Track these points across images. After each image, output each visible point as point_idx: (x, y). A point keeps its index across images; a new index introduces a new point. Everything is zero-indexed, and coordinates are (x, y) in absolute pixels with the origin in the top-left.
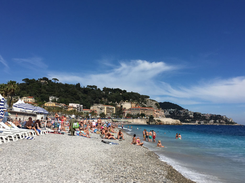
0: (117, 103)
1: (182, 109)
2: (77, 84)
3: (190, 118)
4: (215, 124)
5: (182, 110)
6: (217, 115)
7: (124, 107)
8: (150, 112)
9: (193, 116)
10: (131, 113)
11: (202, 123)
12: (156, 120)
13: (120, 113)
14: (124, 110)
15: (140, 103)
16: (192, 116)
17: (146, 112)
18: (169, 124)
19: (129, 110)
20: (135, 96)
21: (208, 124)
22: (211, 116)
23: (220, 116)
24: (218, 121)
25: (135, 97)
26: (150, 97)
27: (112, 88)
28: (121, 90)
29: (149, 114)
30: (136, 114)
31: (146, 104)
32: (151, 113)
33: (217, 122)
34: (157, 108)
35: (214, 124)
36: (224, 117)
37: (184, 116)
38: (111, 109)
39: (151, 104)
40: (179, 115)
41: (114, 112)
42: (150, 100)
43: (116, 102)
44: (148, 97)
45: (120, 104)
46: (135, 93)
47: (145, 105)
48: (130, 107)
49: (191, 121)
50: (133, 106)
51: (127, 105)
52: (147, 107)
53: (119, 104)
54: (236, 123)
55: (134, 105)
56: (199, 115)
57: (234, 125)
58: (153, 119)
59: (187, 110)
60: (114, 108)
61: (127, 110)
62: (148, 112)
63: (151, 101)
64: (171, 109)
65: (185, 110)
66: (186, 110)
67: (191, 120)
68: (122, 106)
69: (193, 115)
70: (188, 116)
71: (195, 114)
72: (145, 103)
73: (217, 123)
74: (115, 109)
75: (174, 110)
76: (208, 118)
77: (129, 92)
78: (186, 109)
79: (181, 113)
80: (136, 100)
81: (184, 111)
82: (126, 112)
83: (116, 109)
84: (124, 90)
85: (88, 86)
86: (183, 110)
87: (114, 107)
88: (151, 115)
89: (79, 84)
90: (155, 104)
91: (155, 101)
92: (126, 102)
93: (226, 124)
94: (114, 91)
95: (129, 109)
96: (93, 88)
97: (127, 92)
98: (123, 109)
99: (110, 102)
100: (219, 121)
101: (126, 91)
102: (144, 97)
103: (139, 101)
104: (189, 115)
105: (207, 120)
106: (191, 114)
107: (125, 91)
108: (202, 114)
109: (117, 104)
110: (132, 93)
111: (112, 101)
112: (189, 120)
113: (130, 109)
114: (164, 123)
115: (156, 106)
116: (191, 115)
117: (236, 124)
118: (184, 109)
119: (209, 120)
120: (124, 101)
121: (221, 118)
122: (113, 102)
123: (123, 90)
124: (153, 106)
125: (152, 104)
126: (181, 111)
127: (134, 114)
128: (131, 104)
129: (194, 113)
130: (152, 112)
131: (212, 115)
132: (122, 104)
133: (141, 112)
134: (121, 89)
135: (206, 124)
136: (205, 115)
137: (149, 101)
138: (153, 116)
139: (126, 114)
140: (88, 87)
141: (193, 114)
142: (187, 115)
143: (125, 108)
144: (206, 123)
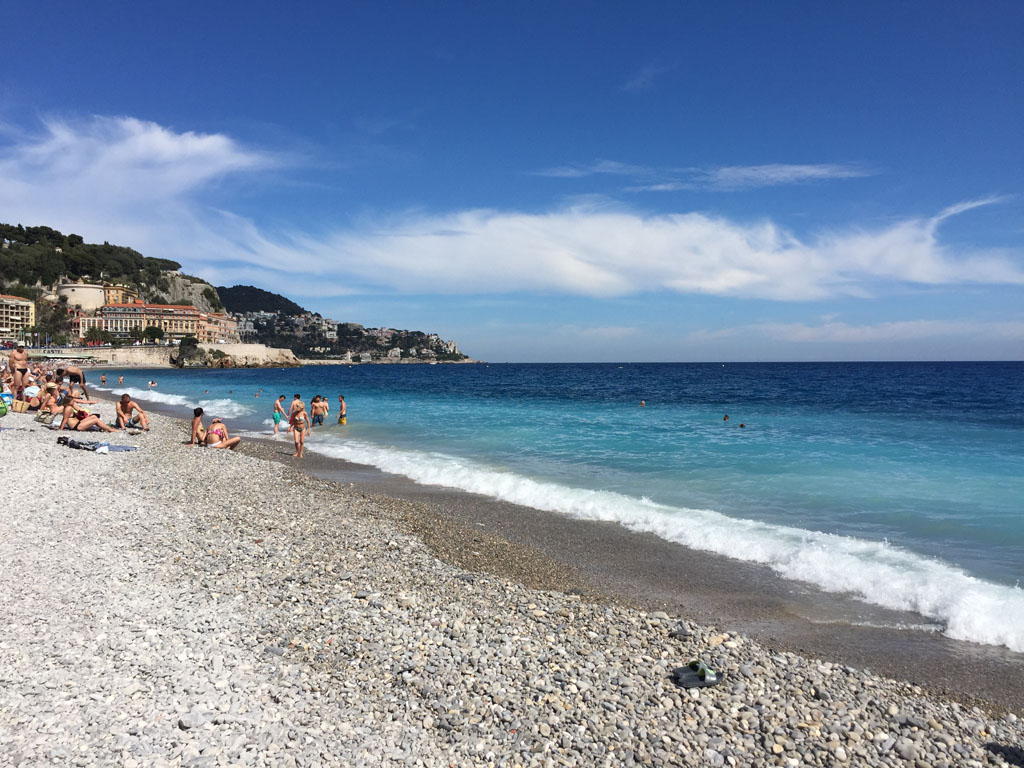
0: (44, 284)
1: (300, 311)
3: (325, 343)
4: (406, 361)
5: (300, 316)
6: (413, 333)
7: (72, 301)
8: (184, 324)
9: (336, 337)
10: (106, 328)
11: (366, 357)
12: (207, 350)
13: (56, 325)
14: (72, 312)
15: (143, 289)
16: (332, 336)
17: (165, 323)
18: (257, 365)
19: (95, 316)
20: (120, 261)
21: (384, 361)
22: (394, 336)
23: (420, 334)
24: (413, 351)
25: (118, 265)
26: (180, 266)
27: (16, 226)
28: (57, 234)
29: (179, 331)
30: (126, 329)
31: (167, 292)
32: (187, 327)
33: (411, 355)
34: (212, 308)
35: (402, 362)
36: (433, 337)
37: (308, 335)
38: (15, 311)
39: (186, 294)
40: (289, 333)
41: (32, 323)
42: (184, 277)
43: (39, 283)
44: (175, 266)
45: (54, 289)
46: (121, 249)
47: (163, 295)
48: (100, 303)
49: (331, 353)
50: (111, 298)
51: (86, 296)
52: (172, 304)
53: (51, 290)
54: (467, 357)
55: (116, 295)
56: (358, 331)
57: (461, 362)
58: (196, 347)
59: (318, 315)
60: (32, 305)
61: (89, 315)
62: (173, 323)
63: (188, 282)
64: (262, 312)
65: (309, 316)
66: (313, 316)
67: (329, 349)
68: (64, 299)
69: (335, 333)
70: (320, 335)
71: (343, 329)
72: (164, 290)
73: (410, 358)
74: (32, 310)
75: (272, 314)
76: (384, 342)
77: (95, 245)
78: (313, 313)
79: (297, 326)
80: (125, 276)
81: (307, 320)
82: (84, 324)
83: (37, 308)
84: (73, 236)
86: (303, 316)
87: (31, 300)
88: (188, 335)
90: (201, 291)
91: (202, 282)
92: (80, 283)
93: (438, 359)
94: (27, 237)
95: (97, 310)
97: (86, 241)
98: (69, 310)
99: (11, 280)
100: (417, 351)
101: (80, 239)
102: (159, 264)
103: (137, 280)
104: (325, 331)
105: (380, 348)
106: (330, 330)
107: (75, 240)
108: (366, 331)
109: (44, 288)
110: (107, 249)
111: (17, 276)
112: (323, 349)
113: (101, 312)
114: (238, 363)
115: (205, 299)
116: (331, 333)
117: (466, 361)
118: (306, 312)
119: (388, 349)
120: (75, 280)
121: (422, 341)
122: (23, 282)
123: (66, 233)
124: (196, 298)
125: (191, 294)
126: (296, 319)
127: (116, 329)
128: (104, 289)
129: (340, 326)
130: (190, 323)
131: (397, 331)
132: (66, 292)
133: (146, 322)
134: (57, 232)
135: (378, 362)
136: (375, 333)
137: (179, 280)
138: (196, 337)
139: (83, 331)
141: (336, 328)
142: (317, 333)
143: (78, 307)
144: (378, 358)
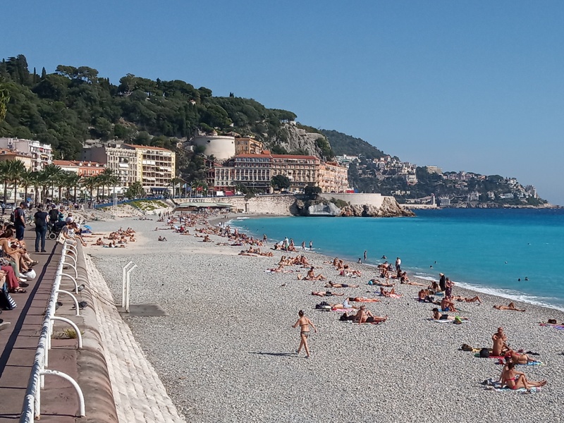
1: (380, 155)
2: (12, 59)
3: (404, 187)
7: (208, 152)
8: (306, 173)
9: (416, 181)
10: (238, 177)
12: (328, 199)
13: (193, 175)
14: (208, 162)
15: (266, 139)
19: (228, 165)
20: (245, 113)
21: (463, 205)
22: (473, 180)
23: (498, 178)
24: (491, 195)
27: (155, 80)
29: (302, 180)
31: (286, 142)
32: (309, 176)
33: (490, 199)
35: (481, 206)
36: (512, 182)
37: (388, 178)
38: (159, 161)
40: (370, 176)
41: (173, 173)
42: (299, 126)
44: (290, 116)
46: (246, 101)
47: (283, 144)
48: (232, 154)
49: (411, 196)
50: (241, 148)
51: (220, 147)
52: (290, 153)
53: (188, 141)
55: (245, 146)
56: (436, 175)
58: (318, 196)
59: (397, 158)
60: (173, 155)
61: (222, 166)
62: (297, 172)
63: (303, 131)
65: (389, 159)
66: (392, 159)
67: (408, 192)
68: (200, 150)
69: (414, 176)
70: (400, 178)
71: (422, 172)
72: (284, 140)
75: (354, 158)
76: (463, 186)
78: (392, 157)
79: (378, 169)
80: (250, 127)
81: (387, 163)
85: (60, 68)
86: (382, 159)
87: (172, 151)
88: (310, 184)
89: (22, 58)
90: (313, 140)
94: (165, 91)
95: (229, 160)
96: (83, 78)
97: (214, 95)
98: (205, 161)
100: (495, 195)
101: (209, 92)
102: (278, 114)
103: (260, 131)
104: (404, 175)
105: (459, 192)
106: (409, 173)
107: (205, 93)
108: (445, 174)
110: (233, 101)
111: (159, 129)
112: (404, 192)
115: (318, 148)
116: (411, 176)
118: (386, 156)
119: (467, 192)
120: (210, 132)
121: (501, 185)
124: (311, 148)
125: (306, 143)
126: (377, 163)
127: (247, 178)
129: (419, 169)
130: (311, 173)
131: (476, 175)
133: (273, 172)
134: (189, 85)
135: (457, 206)
136: (454, 177)
139: (217, 180)
140: (59, 73)
141: (415, 171)
142: (397, 176)
143: (213, 157)
144: (457, 202)
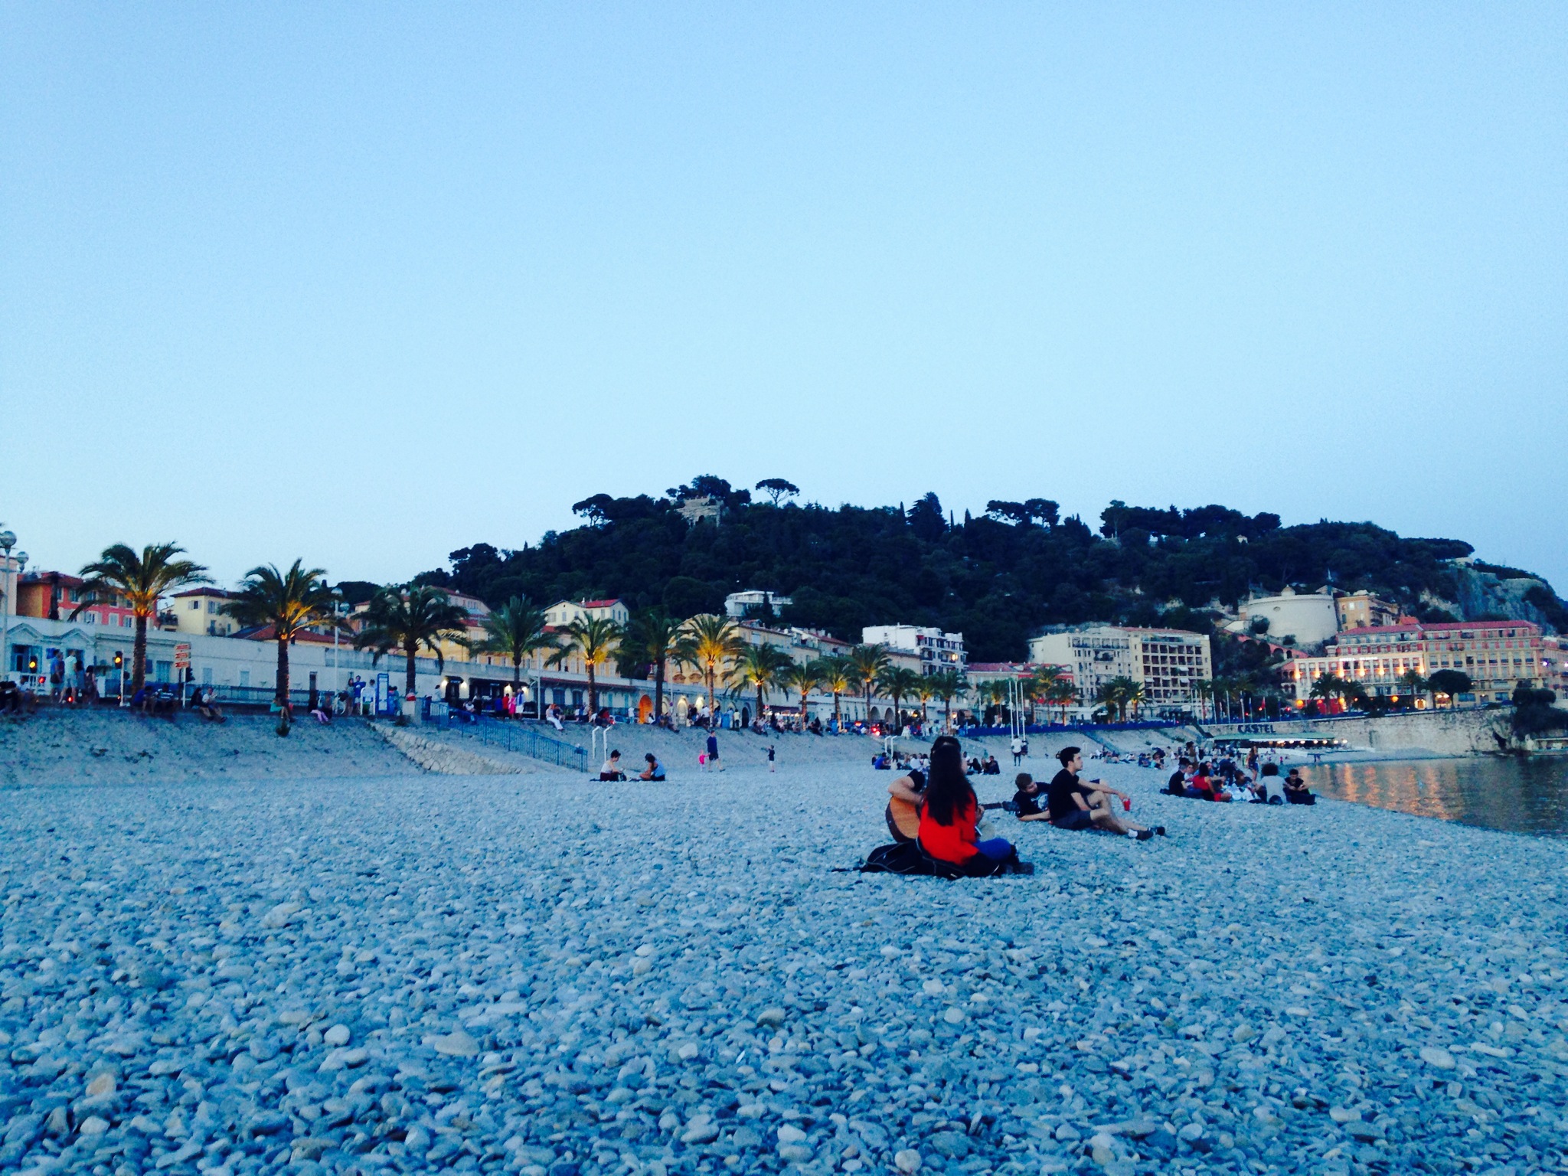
0: (1223, 602)
2: (920, 502)
7: (1278, 630)
8: (1511, 659)
13: (1252, 677)
15: (1406, 598)
19: (1324, 653)
20: (1355, 549)
28: (1235, 515)
29: (1502, 674)
31: (1454, 600)
32: (1518, 666)
38: (1176, 655)
39: (1492, 602)
41: (1208, 677)
43: (1215, 602)
44: (1461, 548)
45: (1242, 609)
48: (1329, 630)
53: (1235, 612)
61: (1311, 654)
62: (1487, 658)
63: (1492, 576)
68: (1261, 626)
72: (1448, 596)
74: (1206, 652)
83: (1214, 647)
85: (993, 506)
87: (1204, 633)
88: (1525, 682)
89: (932, 499)
91: (1522, 574)
92: (1288, 594)
95: (1325, 642)
96: (1034, 520)
98: (1273, 648)
99: (1166, 600)
103: (1392, 584)
109: (1225, 610)
113: (1333, 646)
115: (1533, 608)
120: (1278, 590)
122: (1190, 602)
124: (1514, 608)
125: (1502, 601)
128: (1333, 602)
132: (1263, 613)
133: (1428, 661)
134: (1234, 511)
137: (1474, 574)
138: (1541, 685)
139: (1301, 686)
143: (1289, 640)
